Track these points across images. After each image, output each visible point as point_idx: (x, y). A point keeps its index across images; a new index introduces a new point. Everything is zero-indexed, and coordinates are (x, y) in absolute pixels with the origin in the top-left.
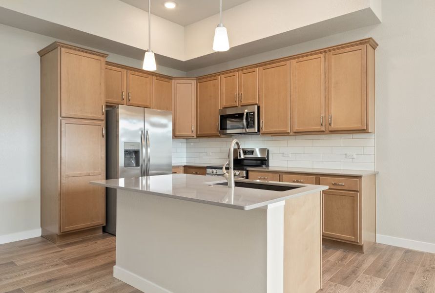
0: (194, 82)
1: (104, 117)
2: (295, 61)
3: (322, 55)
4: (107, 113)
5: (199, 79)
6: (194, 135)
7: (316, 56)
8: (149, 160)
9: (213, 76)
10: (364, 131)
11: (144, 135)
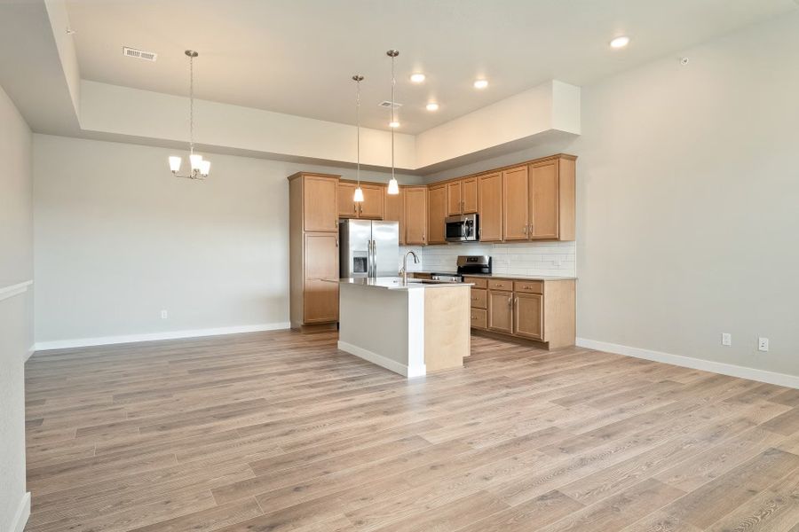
0: (425, 189)
1: (337, 230)
2: (505, 172)
3: (526, 168)
4: (341, 225)
5: (430, 186)
6: (425, 242)
7: (521, 168)
8: (375, 267)
9: (440, 184)
10: (556, 239)
11: (372, 244)
